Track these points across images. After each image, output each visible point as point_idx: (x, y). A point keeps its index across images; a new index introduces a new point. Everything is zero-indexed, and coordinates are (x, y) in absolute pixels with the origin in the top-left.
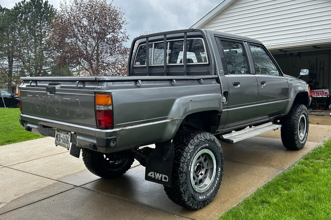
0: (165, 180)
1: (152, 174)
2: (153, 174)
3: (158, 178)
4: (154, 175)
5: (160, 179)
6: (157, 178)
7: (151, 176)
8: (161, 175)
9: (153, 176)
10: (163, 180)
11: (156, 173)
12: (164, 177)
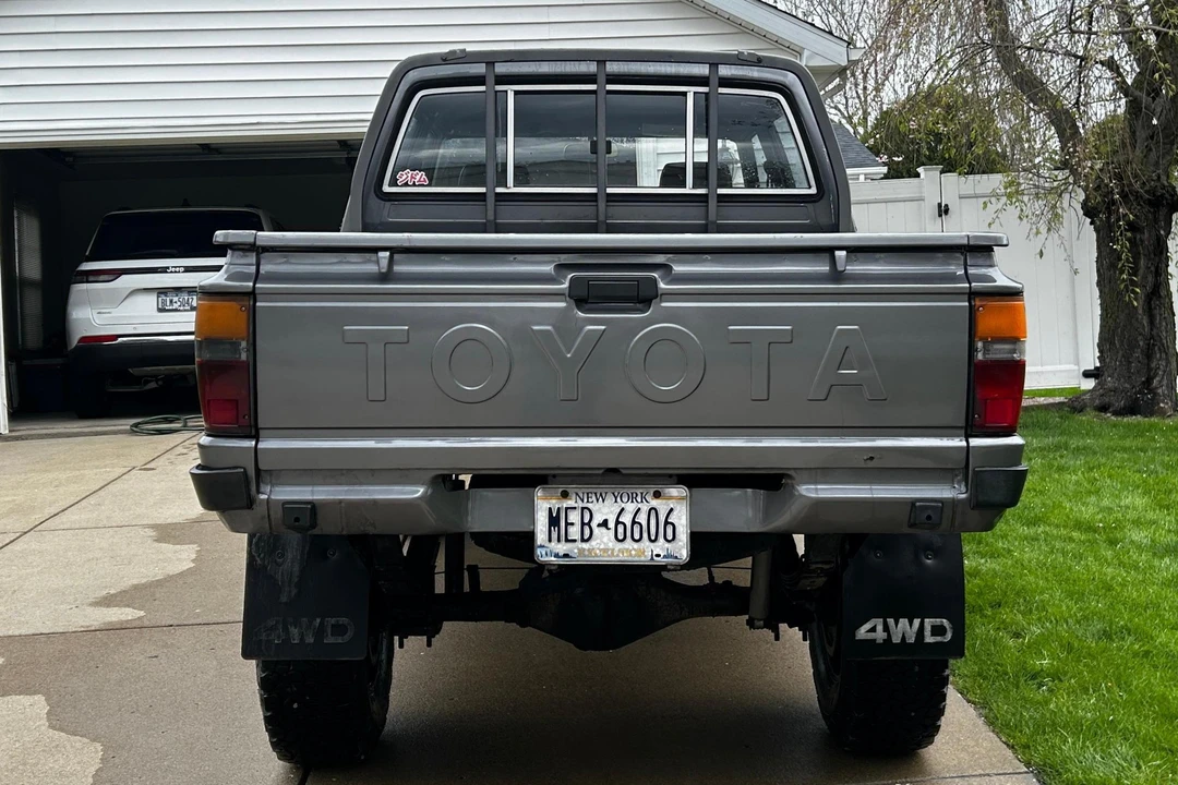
0: (939, 639)
1: (873, 630)
2: (880, 628)
3: (904, 638)
4: (886, 628)
5: (912, 640)
6: (896, 639)
7: (871, 636)
8: (917, 622)
9: (880, 635)
10: (929, 639)
11: (891, 621)
12: (932, 627)
